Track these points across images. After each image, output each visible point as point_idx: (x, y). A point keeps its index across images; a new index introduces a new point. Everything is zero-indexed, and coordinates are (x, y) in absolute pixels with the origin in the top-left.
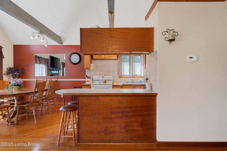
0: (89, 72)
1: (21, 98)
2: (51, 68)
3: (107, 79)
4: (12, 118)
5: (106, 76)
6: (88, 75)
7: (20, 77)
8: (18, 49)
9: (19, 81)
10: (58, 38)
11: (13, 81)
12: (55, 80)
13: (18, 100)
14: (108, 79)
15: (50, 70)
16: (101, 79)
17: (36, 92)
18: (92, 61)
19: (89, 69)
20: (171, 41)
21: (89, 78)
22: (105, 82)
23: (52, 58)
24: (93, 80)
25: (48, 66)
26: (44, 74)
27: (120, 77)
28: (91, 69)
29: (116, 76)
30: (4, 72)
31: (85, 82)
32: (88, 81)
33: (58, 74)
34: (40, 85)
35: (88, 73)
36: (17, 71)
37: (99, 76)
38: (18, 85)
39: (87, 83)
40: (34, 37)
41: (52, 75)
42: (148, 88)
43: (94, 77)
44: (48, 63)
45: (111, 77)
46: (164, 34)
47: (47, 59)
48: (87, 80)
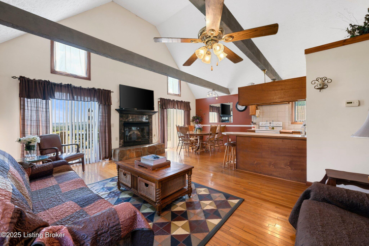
0: (255, 118)
1: (202, 137)
2: (222, 115)
3: (275, 125)
4: (197, 150)
5: (274, 122)
6: (254, 121)
7: (200, 123)
8: (199, 102)
9: (200, 126)
10: (226, 90)
11: (197, 126)
12: (223, 126)
13: (200, 139)
14: (277, 126)
15: (221, 117)
16: (269, 125)
17: (211, 134)
18: (258, 107)
19: (255, 115)
20: (320, 89)
21: (255, 124)
22: (273, 128)
23: (223, 106)
24: (259, 126)
25: (219, 114)
26: (216, 121)
27: (292, 123)
28: (257, 115)
29: (288, 122)
30: (191, 120)
31: (251, 128)
32: (254, 127)
33: (228, 120)
34: (213, 129)
35: (254, 120)
36: (198, 119)
37: (265, 122)
38: (200, 129)
39: (253, 129)
40: (209, 95)
41: (223, 121)
42: (303, 134)
43: (260, 123)
44: (219, 111)
45: (281, 124)
46: (313, 83)
47: (219, 107)
48: (252, 126)
